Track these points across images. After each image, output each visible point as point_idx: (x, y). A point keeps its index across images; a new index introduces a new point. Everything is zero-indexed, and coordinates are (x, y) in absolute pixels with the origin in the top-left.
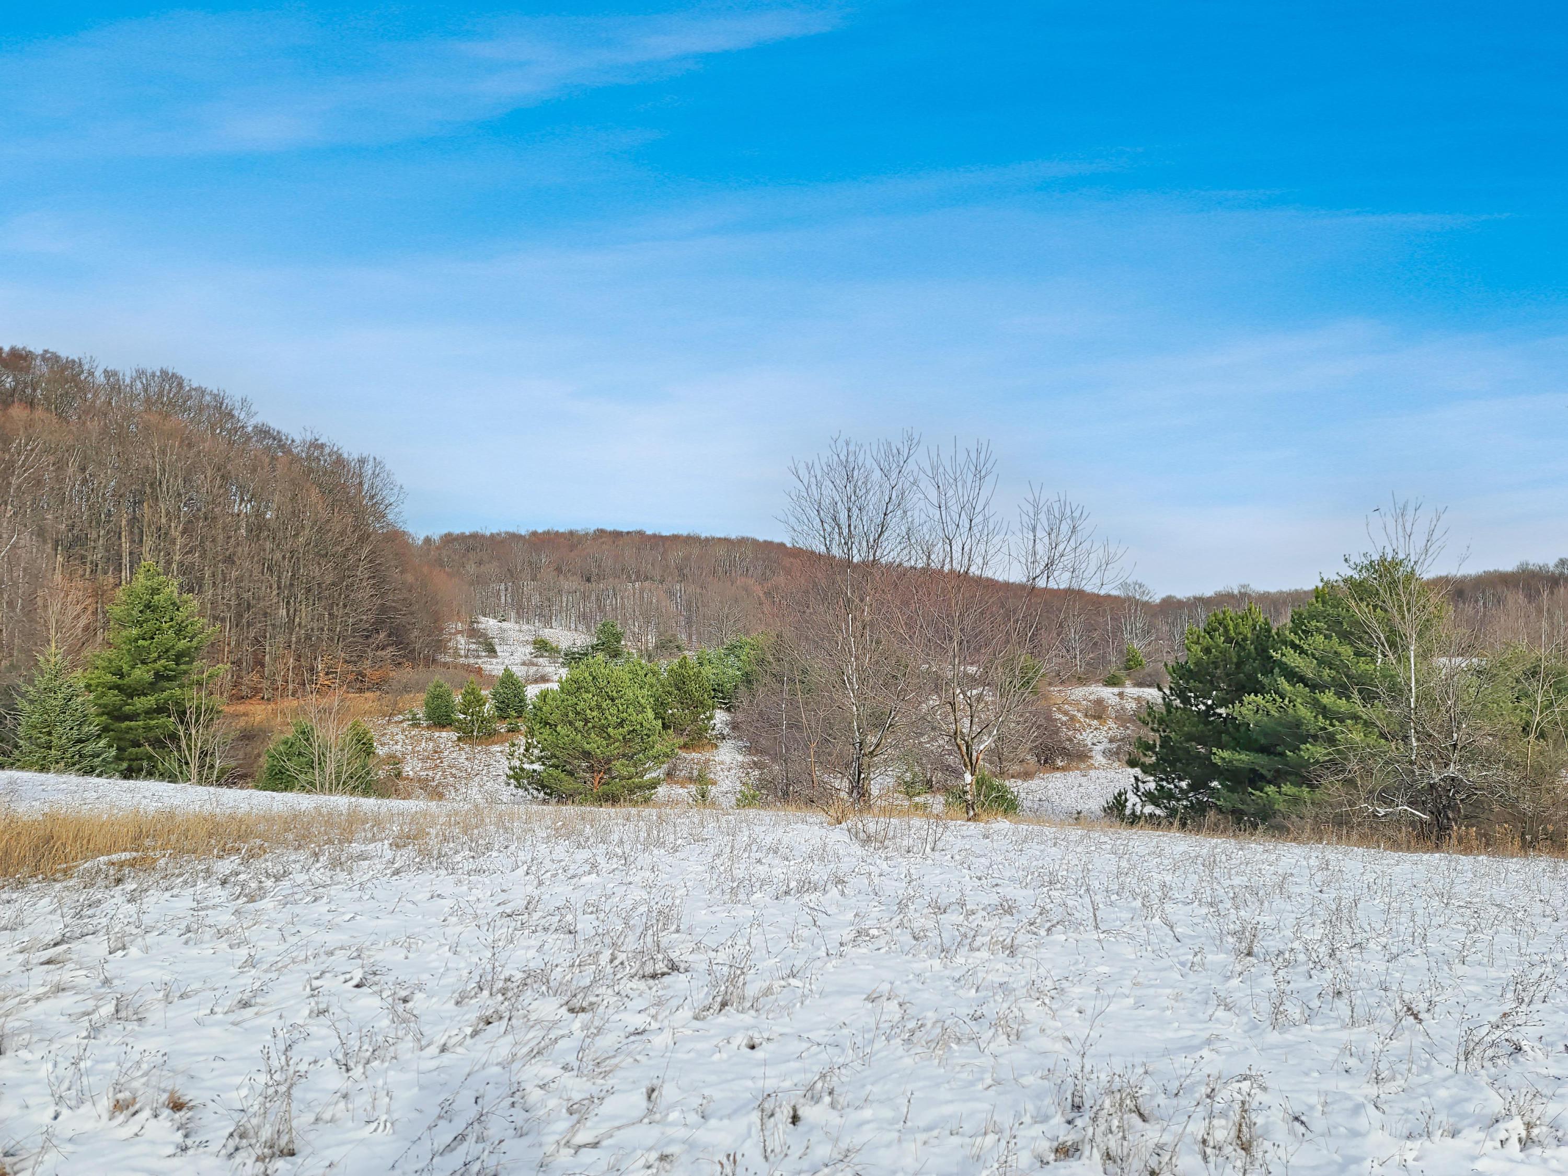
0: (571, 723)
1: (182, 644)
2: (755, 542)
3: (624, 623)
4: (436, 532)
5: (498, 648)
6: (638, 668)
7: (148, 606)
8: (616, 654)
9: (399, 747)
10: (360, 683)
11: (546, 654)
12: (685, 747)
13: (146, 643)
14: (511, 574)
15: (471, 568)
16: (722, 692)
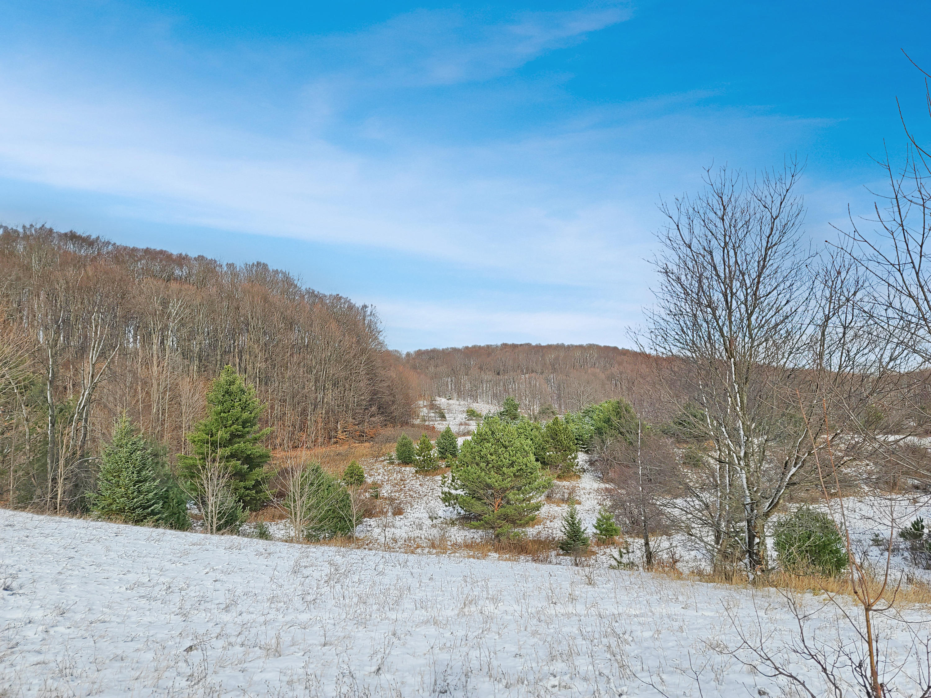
0: (478, 464)
1: (245, 415)
2: (598, 347)
3: (520, 399)
4: (412, 350)
5: (447, 415)
6: (527, 426)
7: (227, 392)
8: (515, 417)
9: (380, 477)
10: (361, 437)
11: (474, 418)
12: (559, 477)
13: (226, 415)
14: (454, 372)
15: (432, 369)
16: (582, 440)
